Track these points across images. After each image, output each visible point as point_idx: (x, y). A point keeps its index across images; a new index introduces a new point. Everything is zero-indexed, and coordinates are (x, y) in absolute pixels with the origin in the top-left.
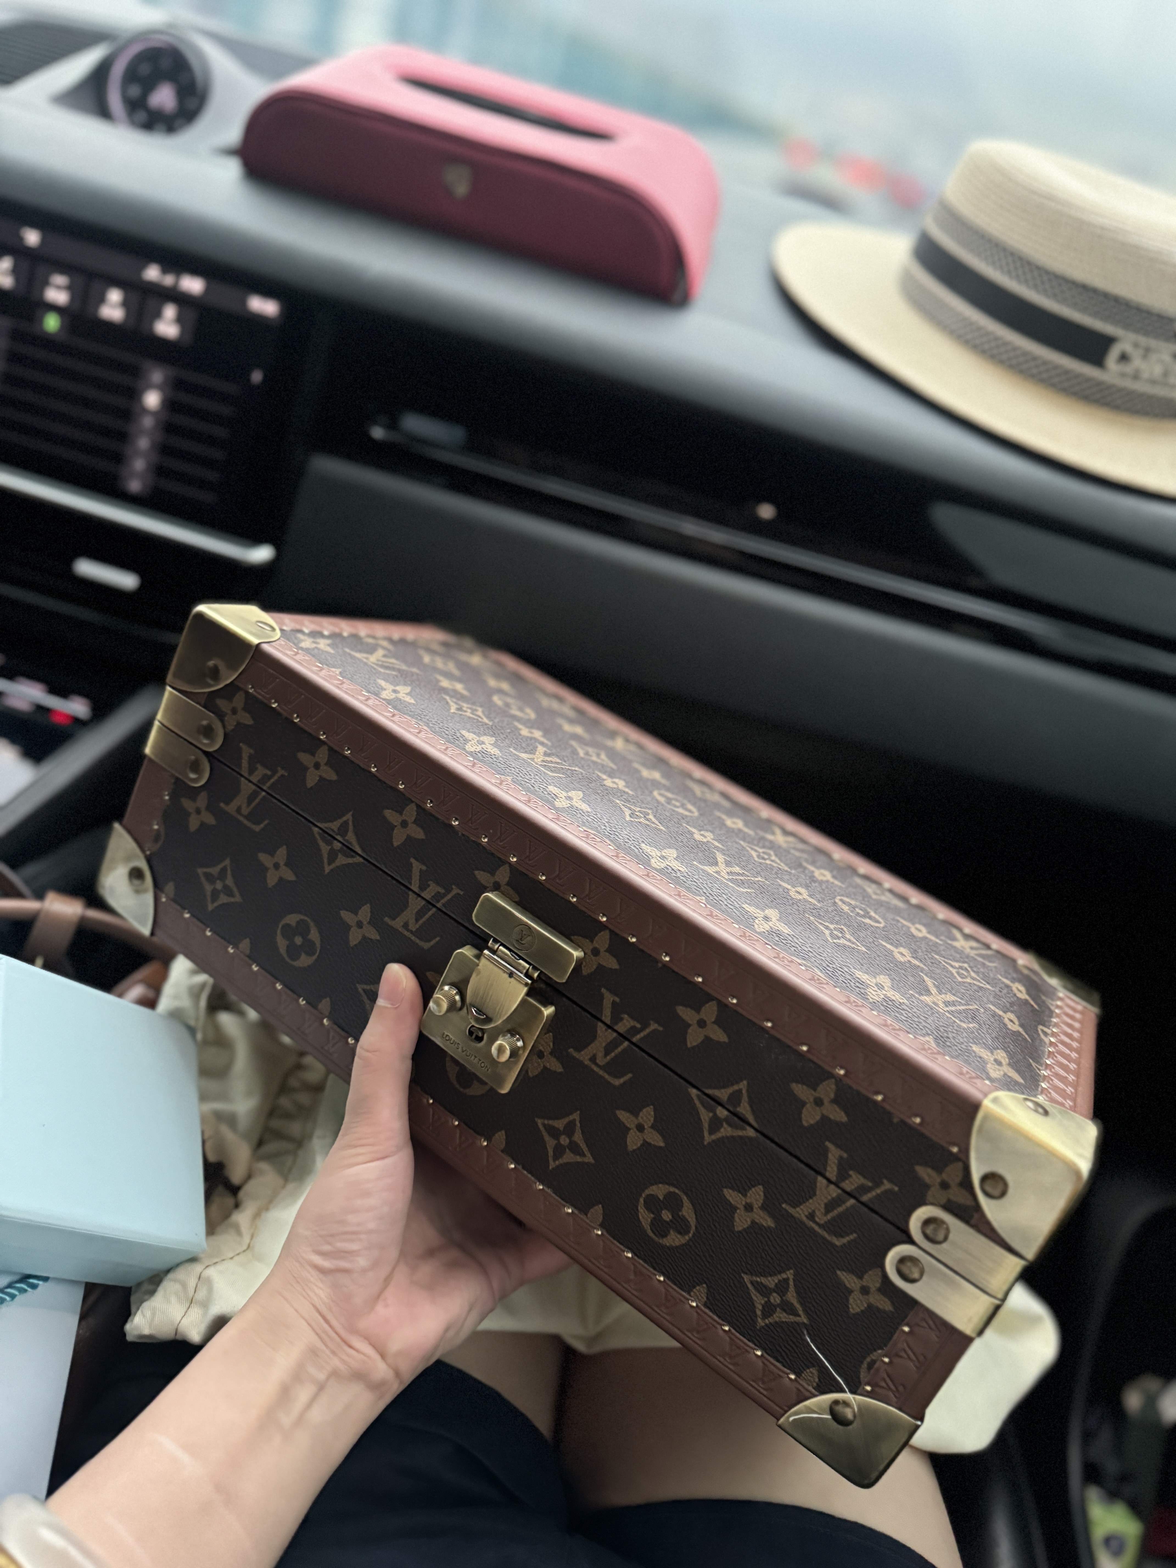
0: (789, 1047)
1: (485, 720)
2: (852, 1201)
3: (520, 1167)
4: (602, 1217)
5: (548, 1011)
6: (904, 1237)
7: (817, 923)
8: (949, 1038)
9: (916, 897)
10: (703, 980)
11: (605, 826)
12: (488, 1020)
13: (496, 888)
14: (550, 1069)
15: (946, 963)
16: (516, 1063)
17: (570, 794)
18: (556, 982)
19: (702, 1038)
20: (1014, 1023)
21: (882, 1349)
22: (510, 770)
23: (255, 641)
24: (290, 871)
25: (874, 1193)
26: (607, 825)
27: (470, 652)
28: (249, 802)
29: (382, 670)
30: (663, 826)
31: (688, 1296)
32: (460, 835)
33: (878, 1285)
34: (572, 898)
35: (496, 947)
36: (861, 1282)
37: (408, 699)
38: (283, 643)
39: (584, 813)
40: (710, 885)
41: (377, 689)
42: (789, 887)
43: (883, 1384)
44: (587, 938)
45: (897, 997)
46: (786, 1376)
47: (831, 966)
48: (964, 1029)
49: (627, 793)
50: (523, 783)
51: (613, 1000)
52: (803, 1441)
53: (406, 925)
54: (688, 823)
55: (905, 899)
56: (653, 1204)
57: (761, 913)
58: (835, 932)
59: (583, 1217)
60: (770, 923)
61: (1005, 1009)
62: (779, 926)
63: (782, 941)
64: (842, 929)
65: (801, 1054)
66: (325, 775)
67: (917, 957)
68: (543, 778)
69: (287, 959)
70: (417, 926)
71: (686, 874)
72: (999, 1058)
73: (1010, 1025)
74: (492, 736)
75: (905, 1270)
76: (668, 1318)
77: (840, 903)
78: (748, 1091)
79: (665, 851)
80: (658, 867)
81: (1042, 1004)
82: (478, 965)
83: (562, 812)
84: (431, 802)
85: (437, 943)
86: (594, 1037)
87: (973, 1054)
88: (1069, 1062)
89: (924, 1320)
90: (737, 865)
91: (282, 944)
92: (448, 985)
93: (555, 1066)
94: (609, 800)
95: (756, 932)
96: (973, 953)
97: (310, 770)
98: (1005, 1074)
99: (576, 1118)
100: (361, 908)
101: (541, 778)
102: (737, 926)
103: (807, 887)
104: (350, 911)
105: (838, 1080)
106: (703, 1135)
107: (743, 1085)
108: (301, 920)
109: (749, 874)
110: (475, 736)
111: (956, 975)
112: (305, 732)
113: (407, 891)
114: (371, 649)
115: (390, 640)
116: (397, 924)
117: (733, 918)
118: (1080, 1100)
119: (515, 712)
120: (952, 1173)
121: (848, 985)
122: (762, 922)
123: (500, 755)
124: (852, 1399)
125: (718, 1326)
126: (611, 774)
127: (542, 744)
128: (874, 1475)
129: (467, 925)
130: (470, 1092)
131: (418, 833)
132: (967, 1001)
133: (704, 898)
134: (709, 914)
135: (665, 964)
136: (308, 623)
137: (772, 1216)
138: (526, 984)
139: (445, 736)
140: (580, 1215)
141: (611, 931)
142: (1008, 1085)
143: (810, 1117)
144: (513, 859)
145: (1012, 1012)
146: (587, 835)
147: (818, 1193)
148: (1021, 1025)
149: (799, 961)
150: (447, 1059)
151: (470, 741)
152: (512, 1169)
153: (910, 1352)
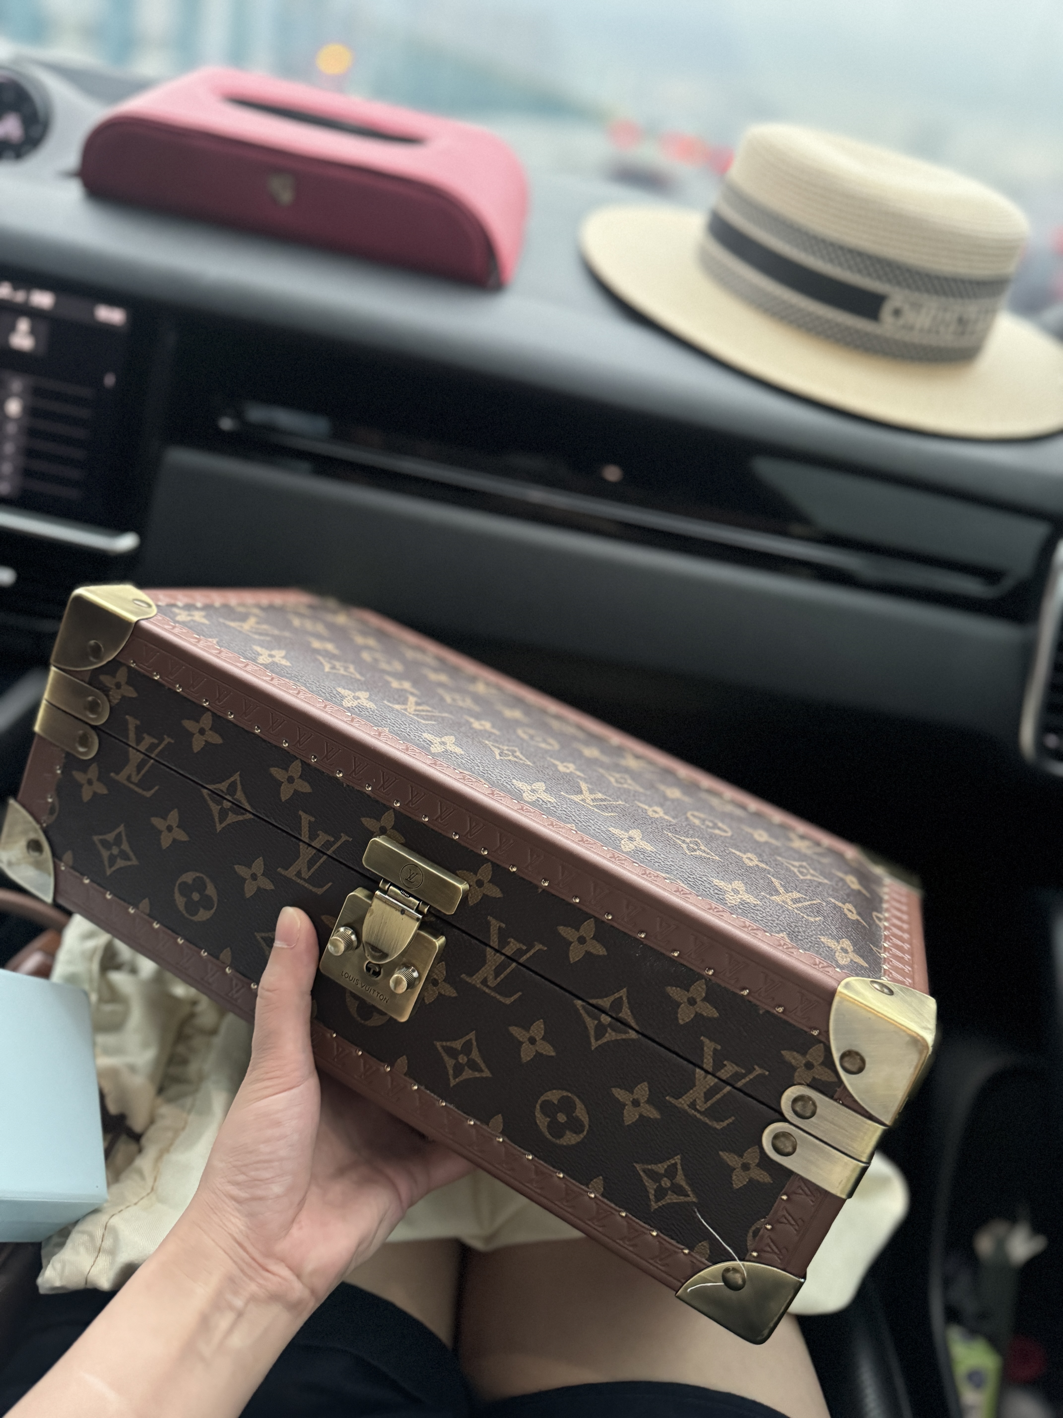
0: (662, 954)
1: (358, 676)
2: (728, 1088)
3: (423, 1088)
4: (502, 1126)
5: (440, 942)
6: (777, 1116)
7: (674, 839)
8: (800, 932)
9: (754, 804)
10: (580, 901)
11: (479, 766)
12: (385, 955)
13: (383, 832)
14: (444, 995)
15: (788, 863)
16: (413, 993)
17: (443, 739)
18: (445, 914)
19: (584, 953)
20: (853, 913)
21: (765, 1218)
22: (386, 721)
23: (134, 619)
24: (183, 832)
25: (747, 1079)
26: (479, 765)
27: (335, 612)
28: (139, 771)
29: (256, 637)
30: (530, 761)
31: (587, 1189)
32: (345, 785)
33: (757, 1161)
34: (455, 836)
35: (387, 887)
36: (742, 1160)
37: (284, 662)
38: (160, 618)
39: (457, 755)
40: (578, 813)
41: (254, 655)
42: (646, 807)
43: (769, 1249)
44: (471, 872)
45: (751, 899)
46: (680, 1251)
47: (692, 876)
48: (812, 923)
49: (495, 734)
50: (399, 732)
51: (499, 926)
52: (701, 1309)
53: (299, 874)
54: (551, 757)
55: (743, 807)
56: (548, 1108)
57: (626, 834)
58: (692, 845)
59: (485, 1127)
60: (634, 843)
61: (843, 900)
62: (643, 845)
63: (647, 858)
64: (697, 841)
65: (672, 960)
66: (210, 740)
67: (763, 861)
68: (417, 727)
69: (186, 915)
70: (310, 874)
71: (555, 804)
72: (844, 946)
73: (850, 915)
74: (366, 691)
75: (780, 1145)
76: (569, 1210)
77: (691, 818)
78: (628, 997)
79: (534, 784)
80: (530, 800)
81: (872, 892)
82: (371, 906)
83: (437, 757)
84: (315, 757)
85: (330, 887)
86: (484, 962)
87: (823, 946)
88: (903, 943)
89: (800, 1187)
90: (599, 792)
91: (180, 901)
92: (343, 926)
93: (450, 991)
94: (480, 742)
95: (623, 852)
96: (809, 852)
97: (195, 736)
98: (852, 960)
99: (472, 1037)
100: (254, 862)
101: (415, 727)
102: (606, 849)
103: (662, 805)
104: (244, 865)
105: (708, 980)
106: (590, 1041)
107: (623, 993)
108: (197, 877)
109: (611, 799)
110: (350, 692)
111: (798, 873)
112: (190, 700)
113: (297, 841)
114: (243, 618)
115: (259, 606)
116: (290, 873)
117: (601, 841)
118: (917, 978)
119: (384, 666)
120: (815, 1054)
121: (708, 893)
122: (627, 842)
123: (376, 708)
124: (741, 1265)
125: (617, 1213)
126: (478, 717)
127: (412, 694)
128: (766, 1332)
129: (358, 869)
130: (370, 1023)
131: (305, 788)
132: (810, 897)
133: (573, 825)
134: (581, 839)
135: (544, 890)
136: (181, 597)
137: (658, 1108)
138: (418, 919)
139: (323, 695)
140: (481, 1126)
141: (492, 862)
142: (856, 970)
143: (685, 1015)
144: (396, 804)
145: (849, 902)
146: (463, 776)
147: (697, 1083)
148: (859, 914)
149: (664, 875)
150: (347, 995)
151: (347, 697)
152: (416, 1090)
153: (790, 1218)
